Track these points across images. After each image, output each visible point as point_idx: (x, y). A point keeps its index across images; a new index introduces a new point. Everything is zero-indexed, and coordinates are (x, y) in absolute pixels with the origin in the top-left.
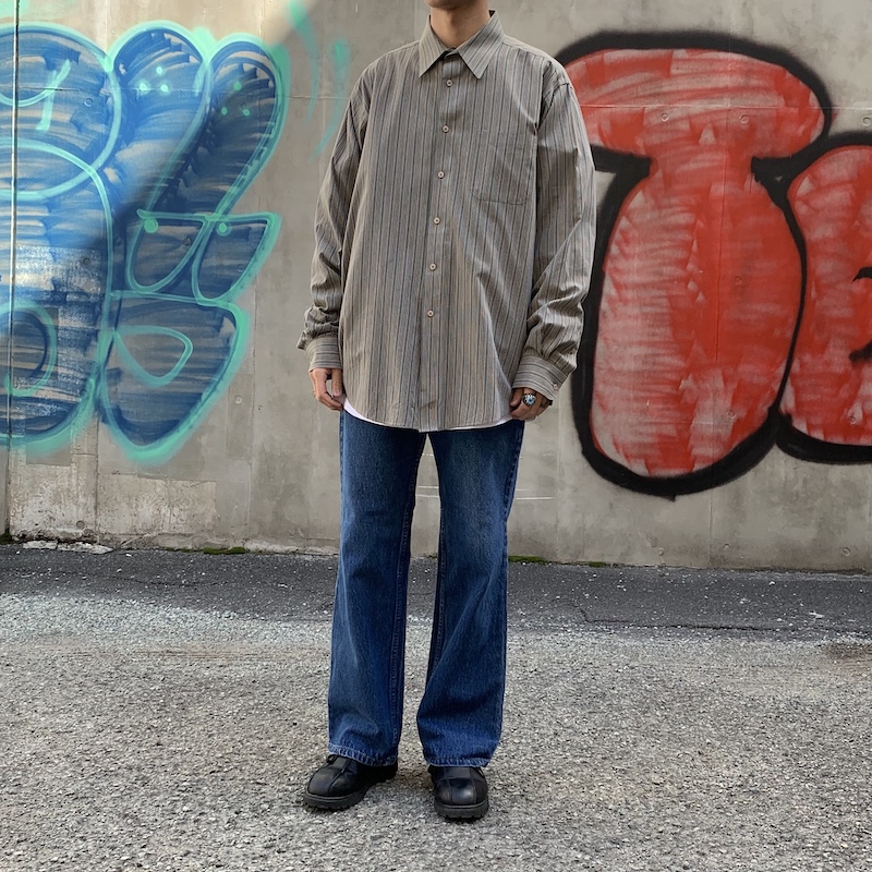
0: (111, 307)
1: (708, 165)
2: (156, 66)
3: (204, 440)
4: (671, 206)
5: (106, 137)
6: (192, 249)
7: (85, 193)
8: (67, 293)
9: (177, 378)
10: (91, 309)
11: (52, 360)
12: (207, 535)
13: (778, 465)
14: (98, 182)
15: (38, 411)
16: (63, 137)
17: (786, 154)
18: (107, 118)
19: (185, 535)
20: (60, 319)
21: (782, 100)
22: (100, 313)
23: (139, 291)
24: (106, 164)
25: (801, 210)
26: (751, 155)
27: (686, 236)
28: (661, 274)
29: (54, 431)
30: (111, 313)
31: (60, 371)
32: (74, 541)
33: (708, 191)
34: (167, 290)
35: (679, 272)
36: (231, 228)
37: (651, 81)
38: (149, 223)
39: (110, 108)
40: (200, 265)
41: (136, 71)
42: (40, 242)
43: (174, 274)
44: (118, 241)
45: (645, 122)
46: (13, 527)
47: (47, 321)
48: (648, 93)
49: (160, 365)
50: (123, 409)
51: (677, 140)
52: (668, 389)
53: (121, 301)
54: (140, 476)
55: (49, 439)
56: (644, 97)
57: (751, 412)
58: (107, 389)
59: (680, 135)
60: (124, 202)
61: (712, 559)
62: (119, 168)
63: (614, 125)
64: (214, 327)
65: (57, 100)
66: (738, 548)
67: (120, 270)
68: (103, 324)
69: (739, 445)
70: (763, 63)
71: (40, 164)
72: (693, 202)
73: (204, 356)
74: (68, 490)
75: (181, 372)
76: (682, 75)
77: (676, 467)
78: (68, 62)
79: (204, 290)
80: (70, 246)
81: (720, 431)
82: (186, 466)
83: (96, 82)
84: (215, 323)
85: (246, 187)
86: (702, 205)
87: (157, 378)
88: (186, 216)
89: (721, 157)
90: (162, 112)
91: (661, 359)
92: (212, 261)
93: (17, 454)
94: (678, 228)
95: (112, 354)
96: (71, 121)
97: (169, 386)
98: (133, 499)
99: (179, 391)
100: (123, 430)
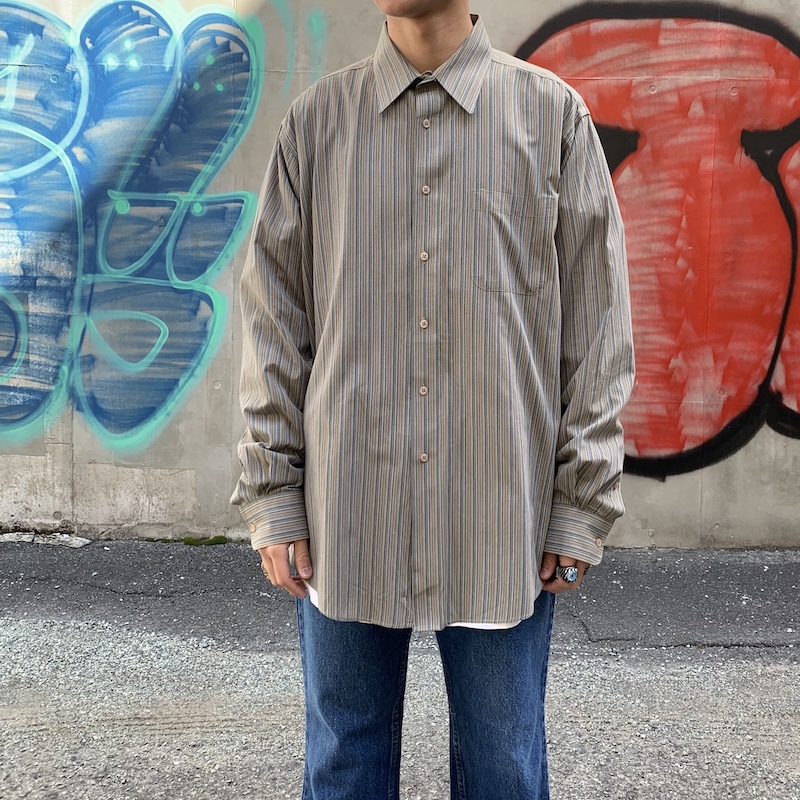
0: (82, 291)
1: (696, 138)
2: (124, 39)
3: (182, 427)
4: (660, 181)
5: (74, 115)
6: (166, 230)
7: (53, 173)
8: (36, 278)
9: (153, 364)
10: (62, 293)
11: (23, 348)
12: (186, 524)
13: (768, 442)
14: (66, 162)
15: (10, 400)
16: (28, 115)
17: (777, 127)
18: (74, 95)
19: (164, 525)
20: (30, 304)
21: (773, 71)
22: (71, 298)
23: (112, 275)
24: (74, 143)
25: (791, 184)
26: (742, 128)
27: (676, 213)
28: (649, 251)
29: (26, 421)
30: (83, 299)
31: (32, 358)
32: (52, 532)
33: (697, 165)
34: (140, 273)
35: (668, 249)
36: (206, 208)
37: (639, 52)
38: (120, 204)
39: (77, 85)
40: (175, 247)
41: (104, 45)
42: (8, 225)
43: (147, 256)
44: (88, 223)
45: (633, 95)
47: (17, 307)
48: (636, 64)
49: (135, 351)
50: (97, 396)
51: (666, 113)
52: (658, 368)
53: (93, 285)
54: (117, 465)
55: (22, 429)
56: (632, 68)
57: (741, 390)
58: (80, 376)
59: (668, 108)
60: (94, 182)
61: (702, 539)
62: (88, 147)
63: (601, 97)
64: (191, 310)
65: (21, 77)
66: (729, 527)
67: (91, 253)
68: (75, 310)
69: (730, 424)
70: (753, 33)
71: (5, 144)
72: (682, 177)
73: (180, 340)
74: (44, 480)
75: (157, 357)
76: (671, 46)
77: (666, 447)
78: (31, 35)
79: (179, 272)
80: (38, 229)
81: (711, 410)
82: (165, 454)
83: (61, 57)
84: (191, 306)
85: (221, 165)
86: (691, 180)
87: (131, 364)
88: (159, 196)
89: (711, 130)
90: (131, 87)
91: (650, 338)
92: (188, 243)
94: (667, 203)
95: (86, 340)
96: (36, 98)
97: (146, 372)
98: (110, 488)
99: (156, 376)
100: (98, 418)
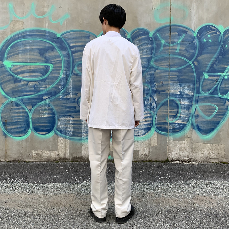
0: (196, 98)
2: (208, 35)
3: (221, 133)
5: (195, 54)
6: (218, 83)
7: (189, 68)
8: (184, 95)
9: (214, 117)
10: (190, 99)
11: (180, 113)
12: (222, 159)
14: (192, 65)
15: (176, 126)
16: (183, 54)
18: (195, 48)
19: (216, 159)
20: (182, 102)
22: (193, 100)
23: (203, 94)
24: (194, 61)
29: (180, 131)
30: (196, 100)
31: (182, 115)
32: (186, 161)
34: (211, 94)
36: (228, 77)
38: (206, 76)
39: (196, 46)
40: (220, 87)
41: (203, 36)
42: (176, 81)
43: (213, 89)
44: (198, 80)
46: (169, 158)
47: (178, 102)
49: (209, 114)
50: (199, 125)
53: (198, 97)
54: (204, 143)
55: (179, 134)
58: (195, 120)
60: (199, 70)
62: (198, 62)
64: (224, 103)
65: (181, 44)
67: (198, 88)
68: (193, 103)
71: (177, 61)
73: (221, 111)
74: (184, 147)
75: (215, 115)
78: (184, 34)
79: (221, 93)
80: (184, 82)
82: (216, 140)
83: (192, 39)
84: (224, 102)
87: (208, 117)
88: (216, 74)
90: (210, 47)
92: (223, 86)
93: (170, 138)
95: (196, 111)
96: (185, 49)
97: (212, 119)
98: (202, 149)
99: (215, 120)
100: (199, 131)
